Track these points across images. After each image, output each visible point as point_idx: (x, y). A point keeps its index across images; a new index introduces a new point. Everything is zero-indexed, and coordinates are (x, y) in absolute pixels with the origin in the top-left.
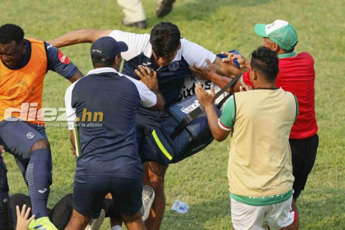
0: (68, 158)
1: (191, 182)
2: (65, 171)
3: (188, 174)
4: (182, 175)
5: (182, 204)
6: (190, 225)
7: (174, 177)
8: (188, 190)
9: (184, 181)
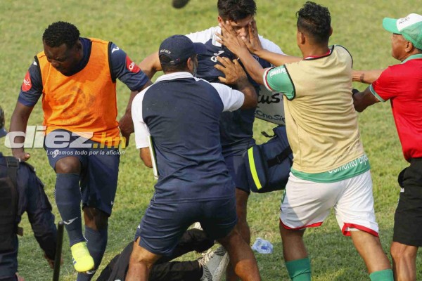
0: (125, 187)
1: (276, 215)
2: (121, 203)
3: (272, 205)
4: (264, 207)
5: (264, 242)
6: (274, 268)
7: (255, 210)
8: (271, 226)
9: (267, 214)
